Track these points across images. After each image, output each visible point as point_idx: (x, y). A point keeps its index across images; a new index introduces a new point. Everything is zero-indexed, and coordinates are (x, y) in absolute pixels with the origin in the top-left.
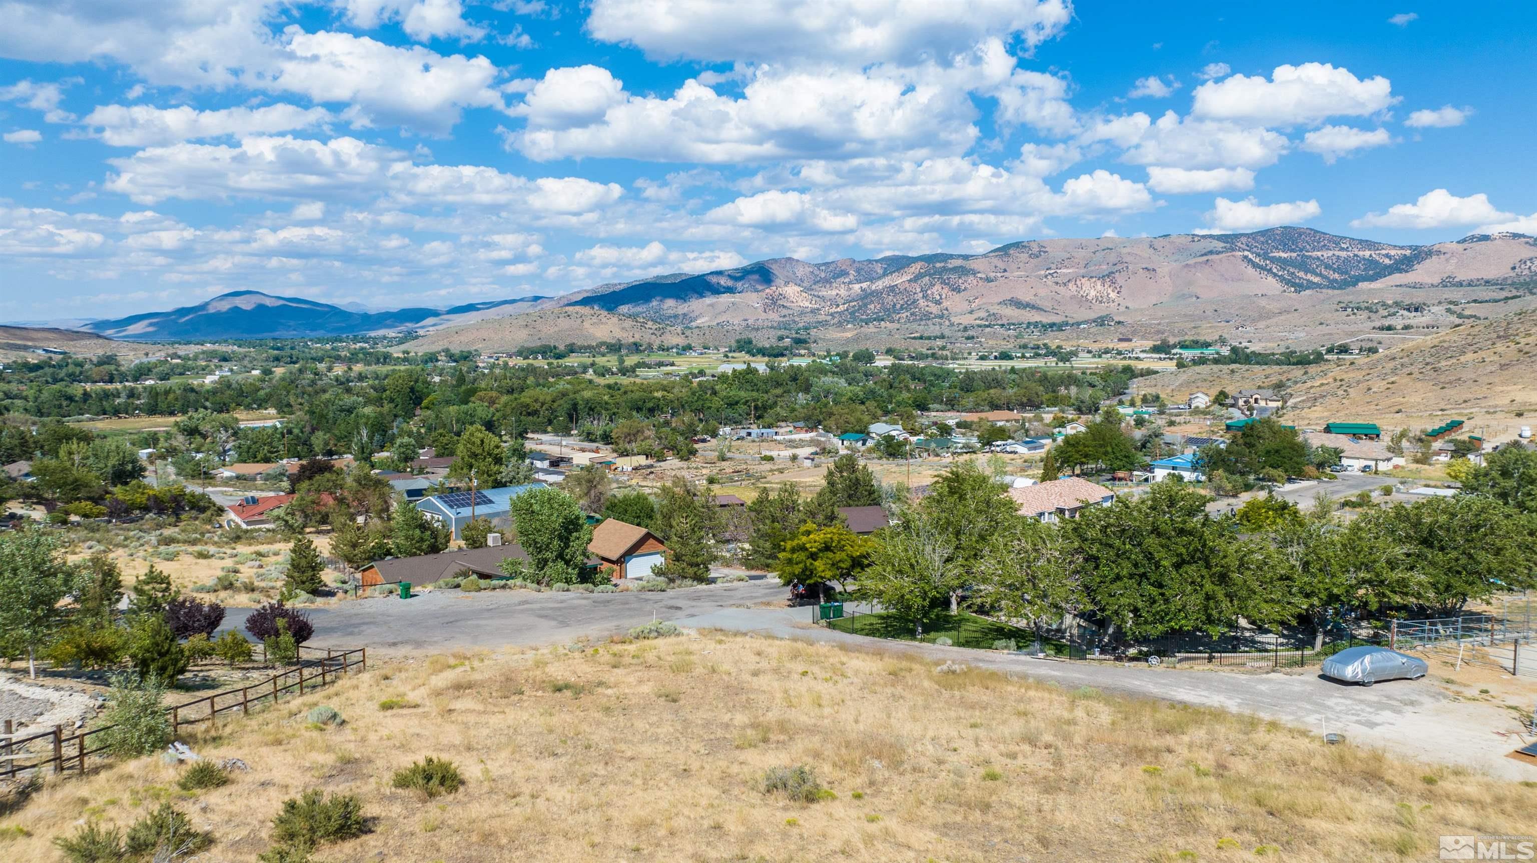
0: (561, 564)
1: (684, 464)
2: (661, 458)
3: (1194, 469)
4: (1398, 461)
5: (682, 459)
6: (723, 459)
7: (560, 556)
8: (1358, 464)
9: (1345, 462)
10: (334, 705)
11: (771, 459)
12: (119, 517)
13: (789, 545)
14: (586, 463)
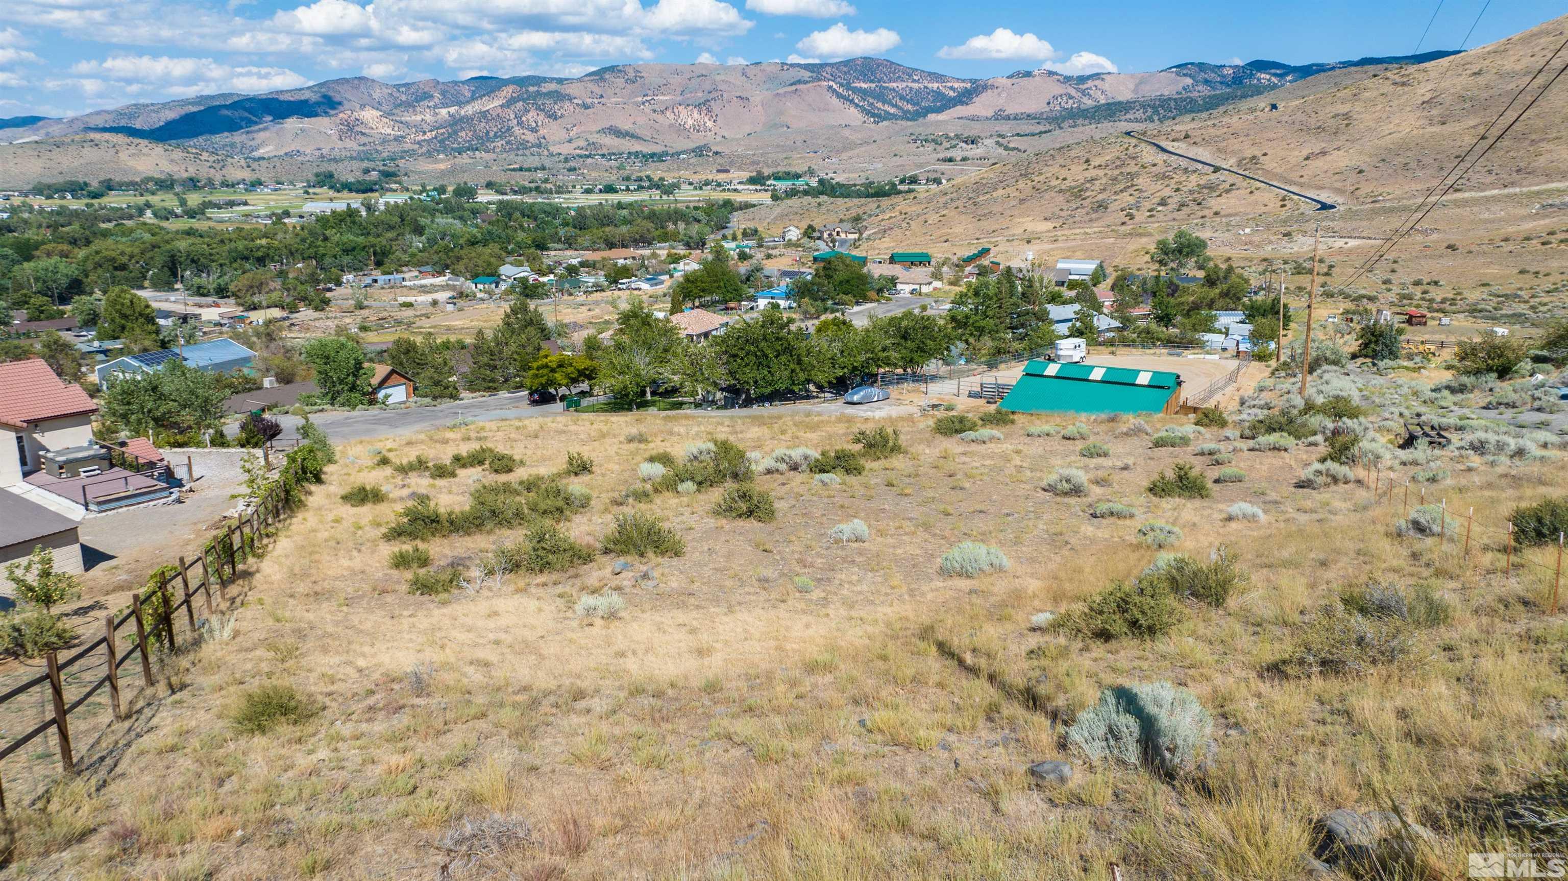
2: (294, 309)
3: (788, 298)
4: (937, 284)
5: (316, 309)
6: (361, 307)
8: (908, 288)
9: (899, 287)
11: (410, 305)
13: (535, 365)
14: (216, 319)
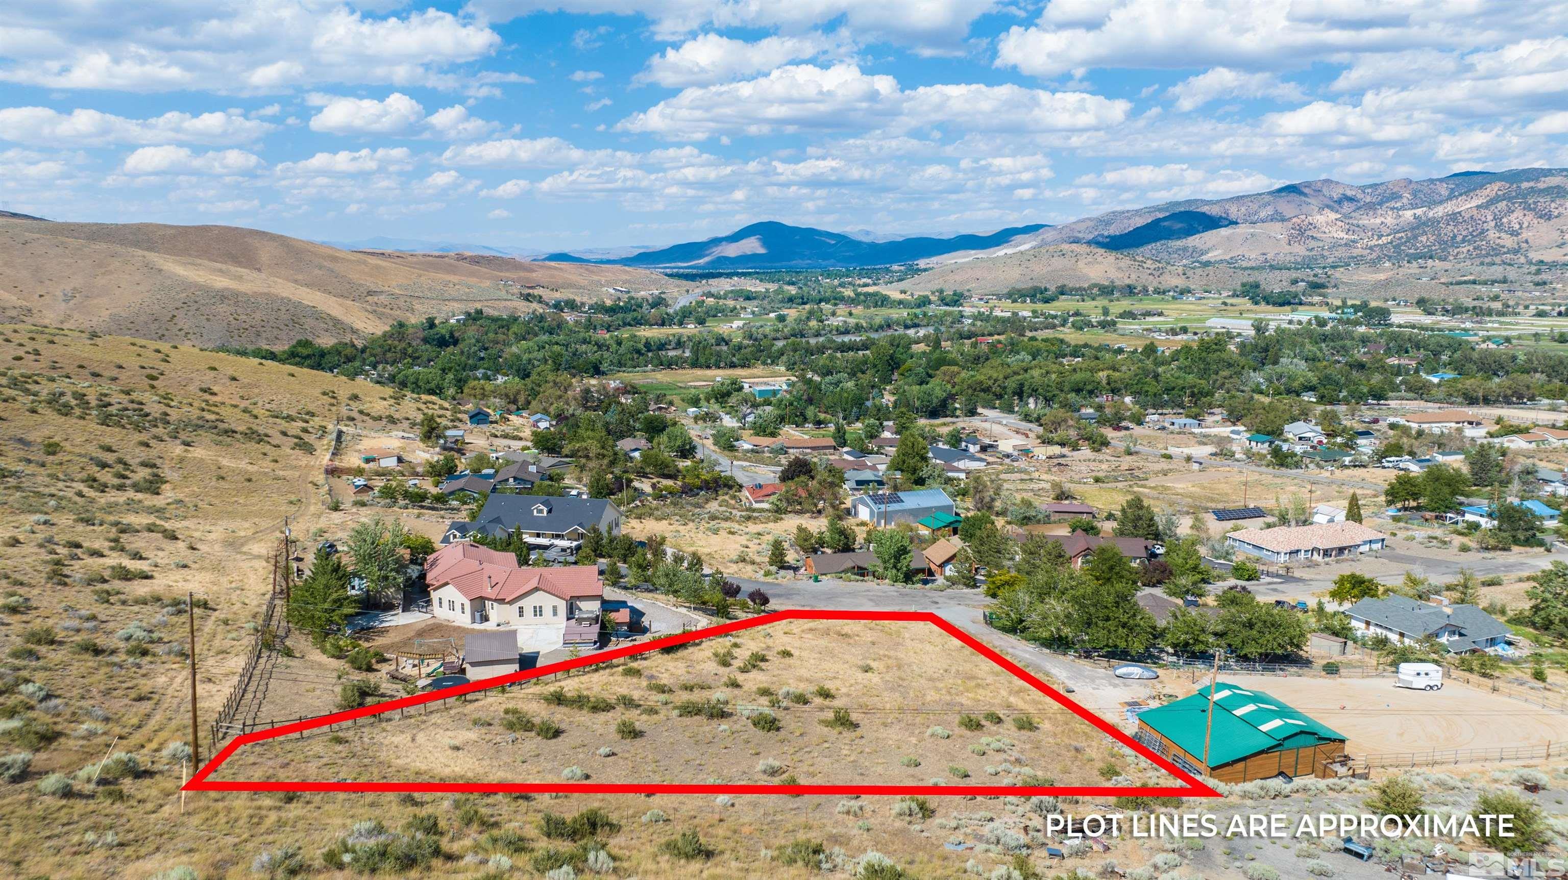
0: (894, 571)
1: (1093, 456)
5: (1094, 450)
6: (1130, 453)
7: (895, 567)
10: (770, 631)
11: (1169, 457)
12: (686, 493)
14: (1010, 450)
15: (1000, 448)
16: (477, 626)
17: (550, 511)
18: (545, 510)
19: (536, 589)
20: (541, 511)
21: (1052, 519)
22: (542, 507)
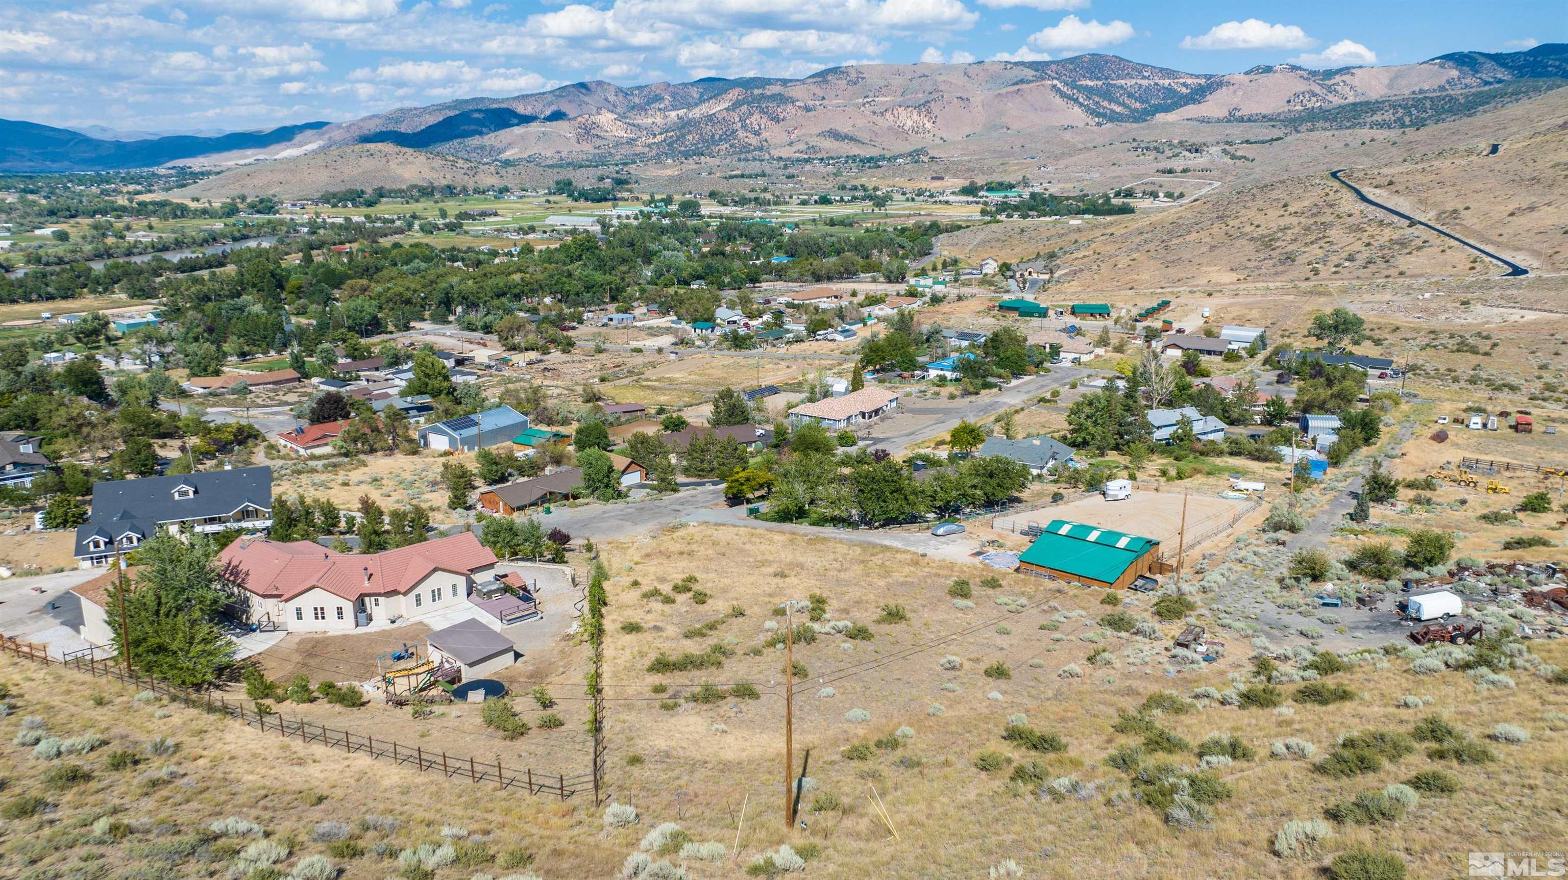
1: (565, 357)
2: (546, 352)
3: (954, 369)
4: (1100, 351)
5: (564, 351)
6: (600, 351)
8: (1071, 356)
9: (1062, 355)
14: (486, 361)
15: (477, 360)
16: (362, 630)
17: (195, 492)
18: (191, 490)
19: (435, 570)
20: (186, 493)
21: (623, 419)
22: (185, 488)
